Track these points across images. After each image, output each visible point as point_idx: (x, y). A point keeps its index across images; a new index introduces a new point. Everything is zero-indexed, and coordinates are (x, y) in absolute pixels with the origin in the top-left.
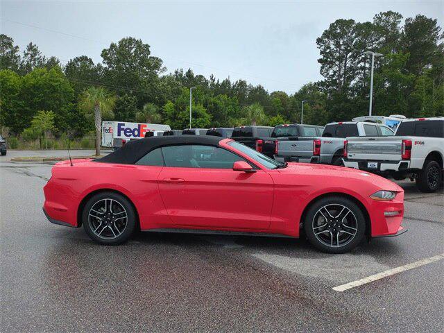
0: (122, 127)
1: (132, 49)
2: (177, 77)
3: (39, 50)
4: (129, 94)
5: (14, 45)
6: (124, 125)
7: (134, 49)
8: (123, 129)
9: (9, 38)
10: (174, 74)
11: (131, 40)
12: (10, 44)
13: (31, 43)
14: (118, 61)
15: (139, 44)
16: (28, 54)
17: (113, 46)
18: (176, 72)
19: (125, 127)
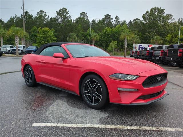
0: (140, 46)
1: (156, 12)
2: (179, 22)
3: (119, 18)
4: (153, 32)
5: (111, 18)
6: (141, 45)
7: (157, 12)
8: (141, 47)
9: (110, 15)
10: (177, 21)
11: (155, 8)
12: (110, 17)
13: (116, 16)
14: (149, 18)
15: (159, 9)
16: (115, 20)
17: (147, 12)
18: (179, 20)
19: (142, 46)
